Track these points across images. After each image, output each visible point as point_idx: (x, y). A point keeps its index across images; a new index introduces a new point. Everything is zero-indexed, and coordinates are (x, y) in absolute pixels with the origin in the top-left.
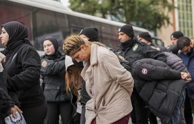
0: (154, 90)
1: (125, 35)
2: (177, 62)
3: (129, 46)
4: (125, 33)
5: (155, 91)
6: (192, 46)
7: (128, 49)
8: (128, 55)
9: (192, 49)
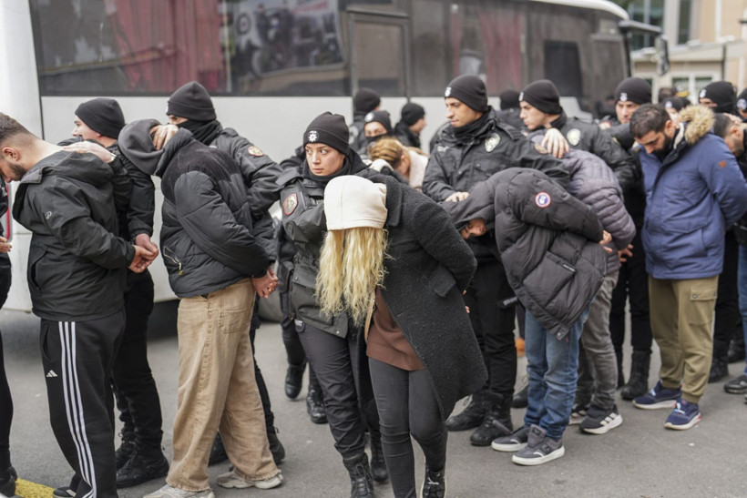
0: (544, 254)
1: (463, 107)
2: (598, 190)
3: (476, 138)
4: (462, 102)
5: (548, 257)
6: (669, 132)
7: (471, 144)
8: (472, 164)
9: (669, 141)
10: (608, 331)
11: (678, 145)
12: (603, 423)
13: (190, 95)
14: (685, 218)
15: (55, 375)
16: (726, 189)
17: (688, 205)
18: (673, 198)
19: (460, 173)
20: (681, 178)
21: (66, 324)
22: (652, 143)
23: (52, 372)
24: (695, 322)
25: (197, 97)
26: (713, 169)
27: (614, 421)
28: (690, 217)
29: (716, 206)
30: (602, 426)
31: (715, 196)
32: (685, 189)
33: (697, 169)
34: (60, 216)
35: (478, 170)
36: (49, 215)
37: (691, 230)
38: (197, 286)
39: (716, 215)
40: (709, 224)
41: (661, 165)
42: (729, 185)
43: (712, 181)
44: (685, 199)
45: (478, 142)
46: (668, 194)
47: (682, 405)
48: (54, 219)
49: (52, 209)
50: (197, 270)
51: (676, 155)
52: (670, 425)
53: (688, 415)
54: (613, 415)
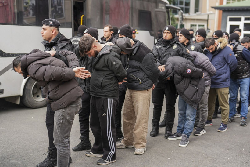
1: (170, 34)
5: (190, 85)
6: (216, 45)
7: (169, 46)
8: (168, 52)
9: (216, 48)
10: (207, 104)
11: (218, 49)
12: (200, 132)
13: (127, 29)
14: (220, 70)
15: (105, 115)
16: (232, 62)
17: (221, 66)
18: (217, 64)
19: (165, 55)
20: (219, 59)
21: (110, 99)
22: (212, 49)
23: (104, 114)
24: (224, 100)
25: (129, 30)
26: (228, 56)
27: (204, 132)
28: (222, 70)
29: (228, 66)
30: (200, 133)
31: (228, 64)
32: (220, 62)
33: (224, 56)
34: (117, 63)
35: (170, 54)
36: (114, 63)
37: (222, 74)
38: (146, 87)
39: (228, 69)
40: (227, 72)
41: (213, 55)
42: (232, 60)
43: (228, 59)
44: (220, 65)
45: (171, 46)
46: (215, 63)
47: (223, 125)
48: (115, 65)
49: (115, 61)
50: (146, 82)
51: (218, 52)
52: (219, 130)
53: (224, 128)
54: (203, 130)
